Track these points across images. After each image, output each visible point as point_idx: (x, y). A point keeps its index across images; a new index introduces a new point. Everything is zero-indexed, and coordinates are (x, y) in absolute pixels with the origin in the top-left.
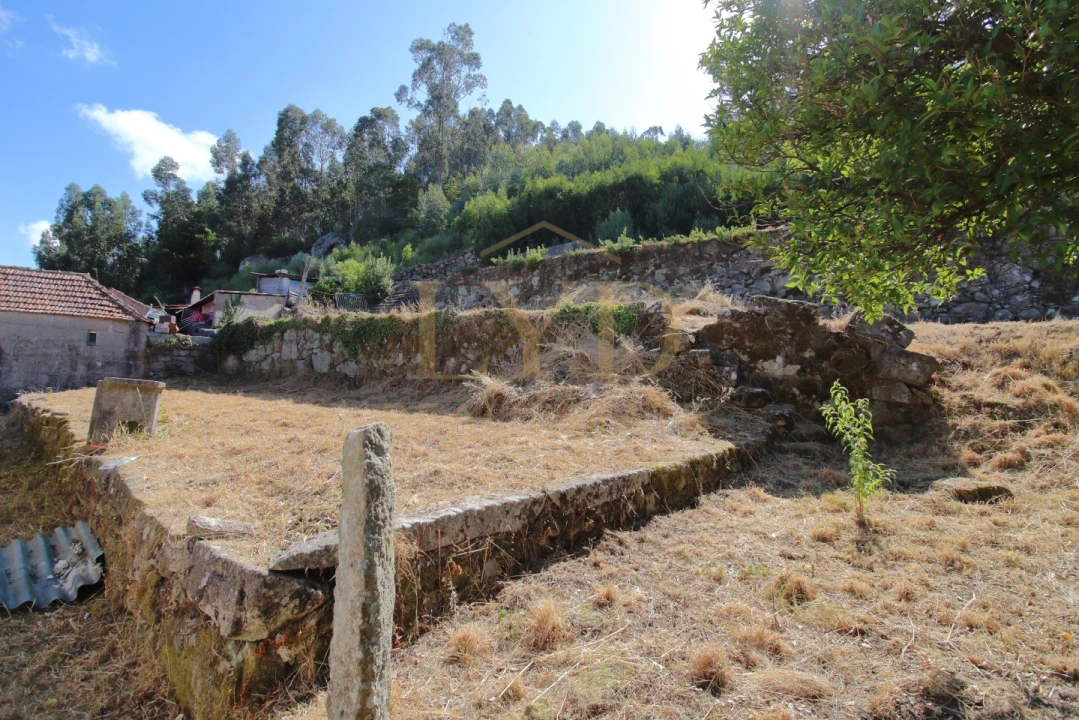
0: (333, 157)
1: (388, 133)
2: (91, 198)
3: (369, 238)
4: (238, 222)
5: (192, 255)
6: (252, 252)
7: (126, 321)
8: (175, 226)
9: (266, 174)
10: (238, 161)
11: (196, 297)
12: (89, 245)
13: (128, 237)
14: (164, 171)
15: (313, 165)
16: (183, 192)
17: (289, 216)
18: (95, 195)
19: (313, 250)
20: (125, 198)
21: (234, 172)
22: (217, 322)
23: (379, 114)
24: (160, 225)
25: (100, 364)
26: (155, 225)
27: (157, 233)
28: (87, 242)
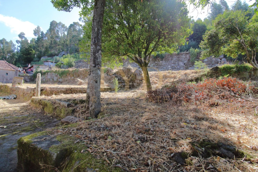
0: (64, 33)
1: (77, 28)
2: (2, 41)
3: (72, 53)
4: (40, 48)
5: (29, 56)
6: (44, 55)
7: (14, 71)
8: (24, 49)
9: (47, 37)
10: (40, 33)
11: (30, 66)
12: (2, 53)
13: (13, 51)
14: (21, 35)
15: (59, 35)
16: (26, 41)
17: (53, 47)
18: (3, 40)
19: (59, 55)
20: (11, 41)
21: (39, 36)
22: (34, 71)
23: (75, 24)
24: (20, 48)
25: (9, 79)
26: (19, 48)
27: (20, 50)
28: (2, 52)
